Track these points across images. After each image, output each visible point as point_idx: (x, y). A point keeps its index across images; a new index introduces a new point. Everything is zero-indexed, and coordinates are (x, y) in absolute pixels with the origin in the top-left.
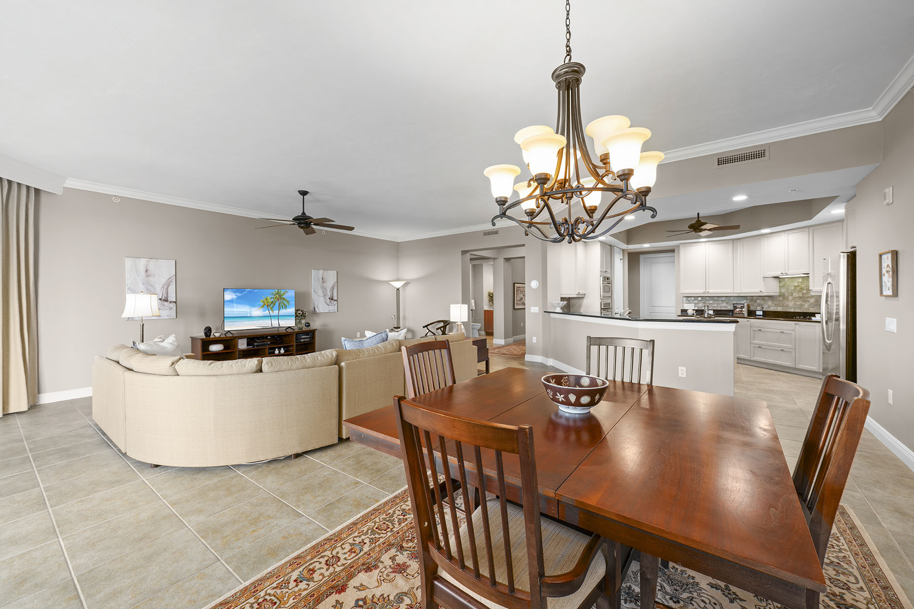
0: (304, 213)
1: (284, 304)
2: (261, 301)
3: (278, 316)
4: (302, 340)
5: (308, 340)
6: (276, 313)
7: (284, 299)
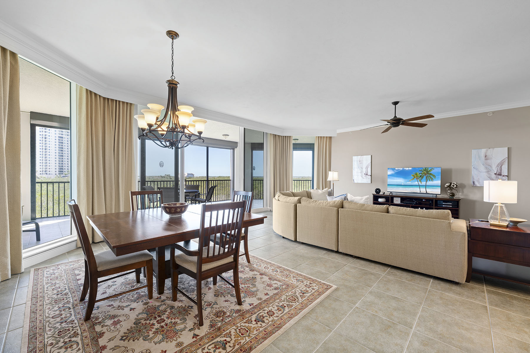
0: (395, 116)
1: (431, 177)
2: (412, 176)
3: (426, 186)
4: (443, 206)
5: (451, 206)
6: (424, 183)
7: (430, 174)
